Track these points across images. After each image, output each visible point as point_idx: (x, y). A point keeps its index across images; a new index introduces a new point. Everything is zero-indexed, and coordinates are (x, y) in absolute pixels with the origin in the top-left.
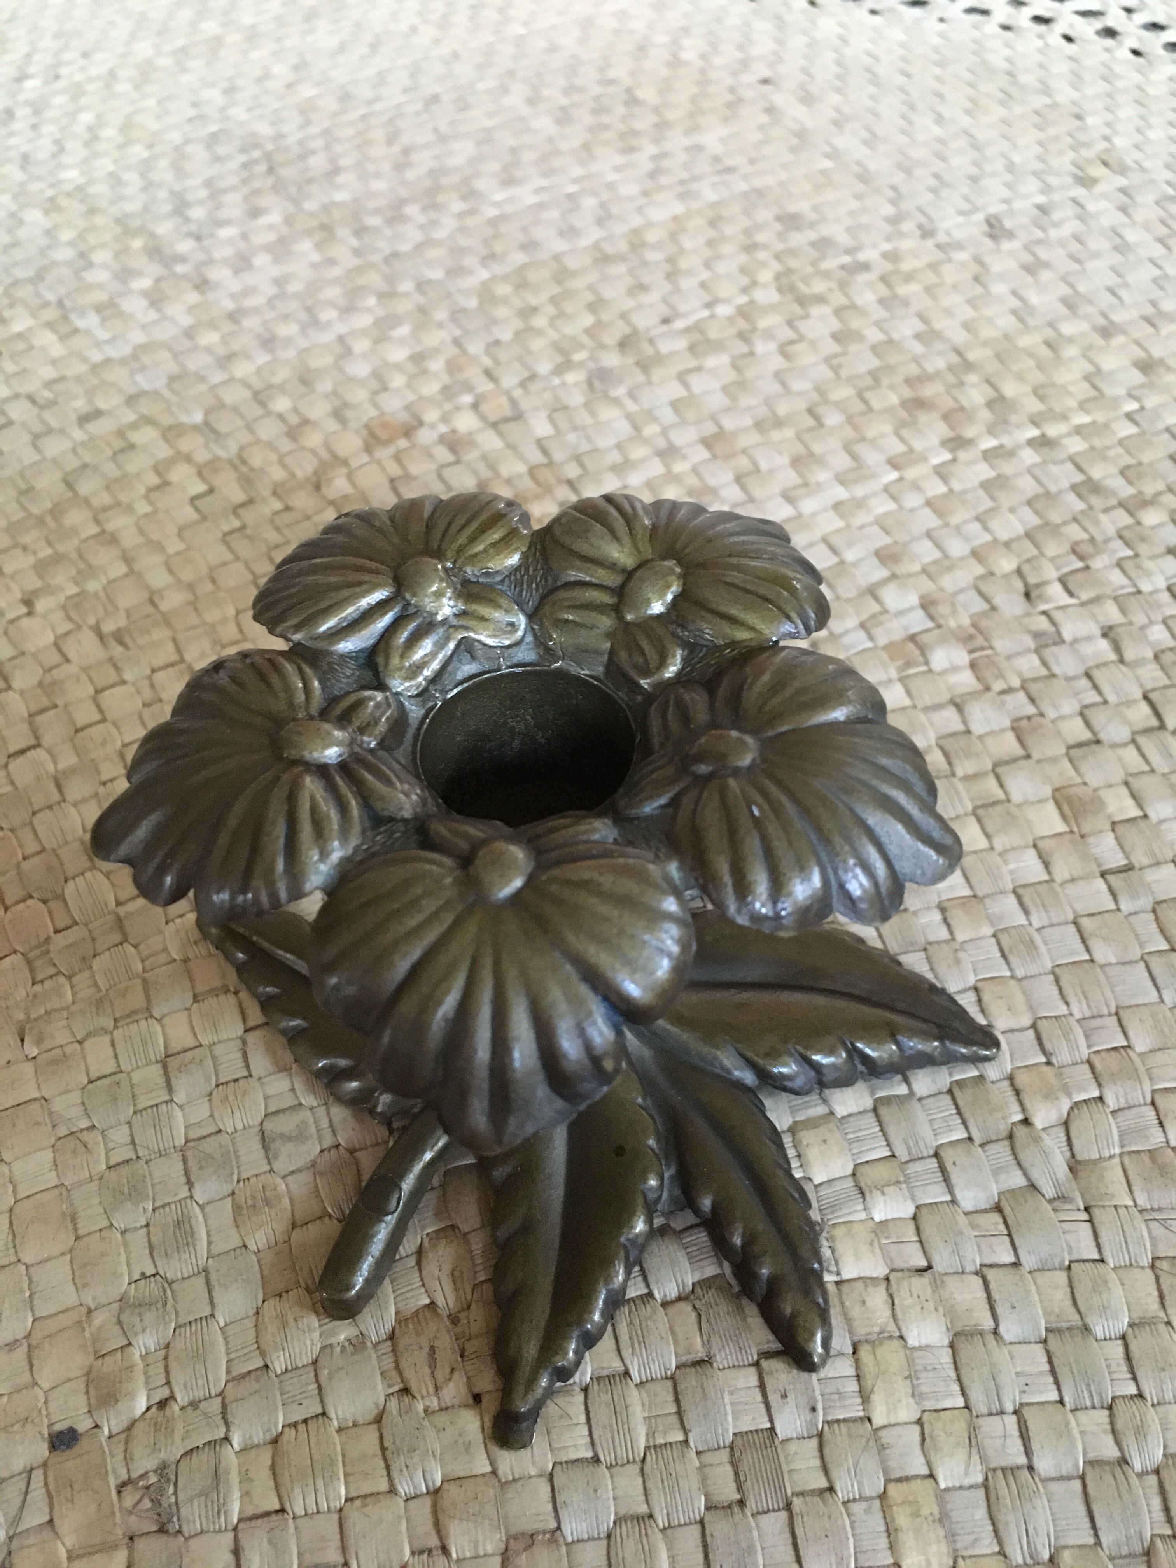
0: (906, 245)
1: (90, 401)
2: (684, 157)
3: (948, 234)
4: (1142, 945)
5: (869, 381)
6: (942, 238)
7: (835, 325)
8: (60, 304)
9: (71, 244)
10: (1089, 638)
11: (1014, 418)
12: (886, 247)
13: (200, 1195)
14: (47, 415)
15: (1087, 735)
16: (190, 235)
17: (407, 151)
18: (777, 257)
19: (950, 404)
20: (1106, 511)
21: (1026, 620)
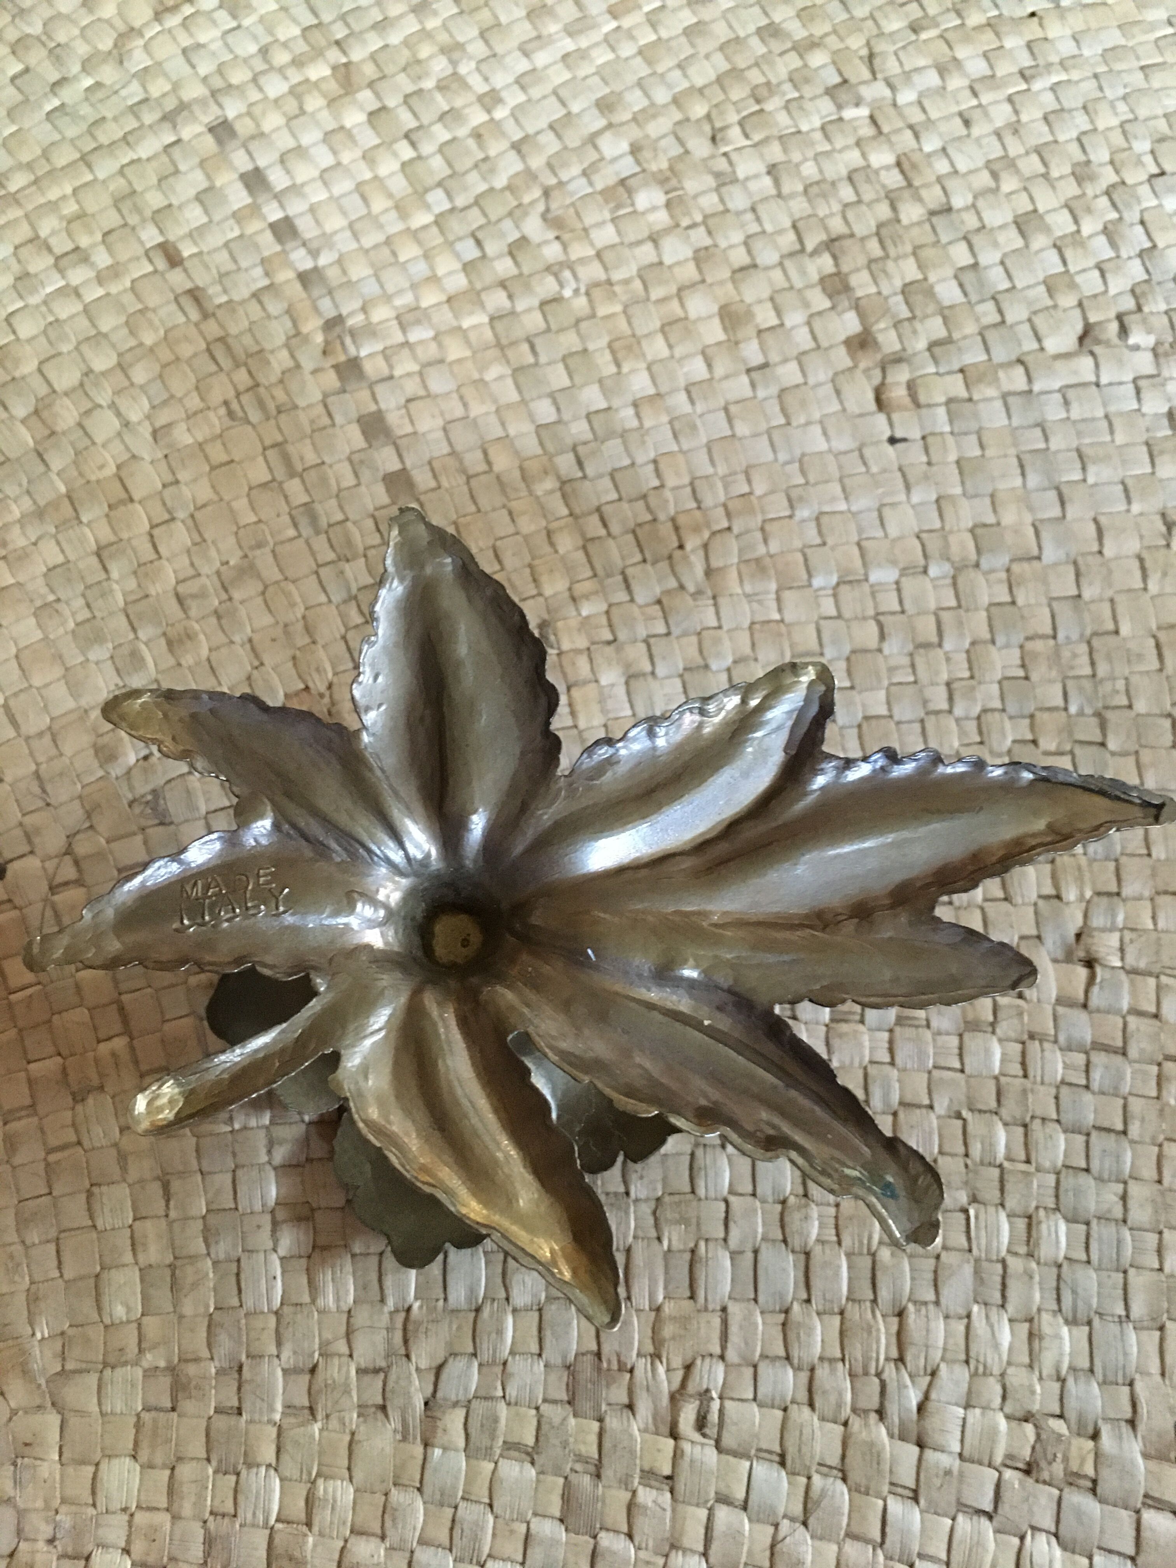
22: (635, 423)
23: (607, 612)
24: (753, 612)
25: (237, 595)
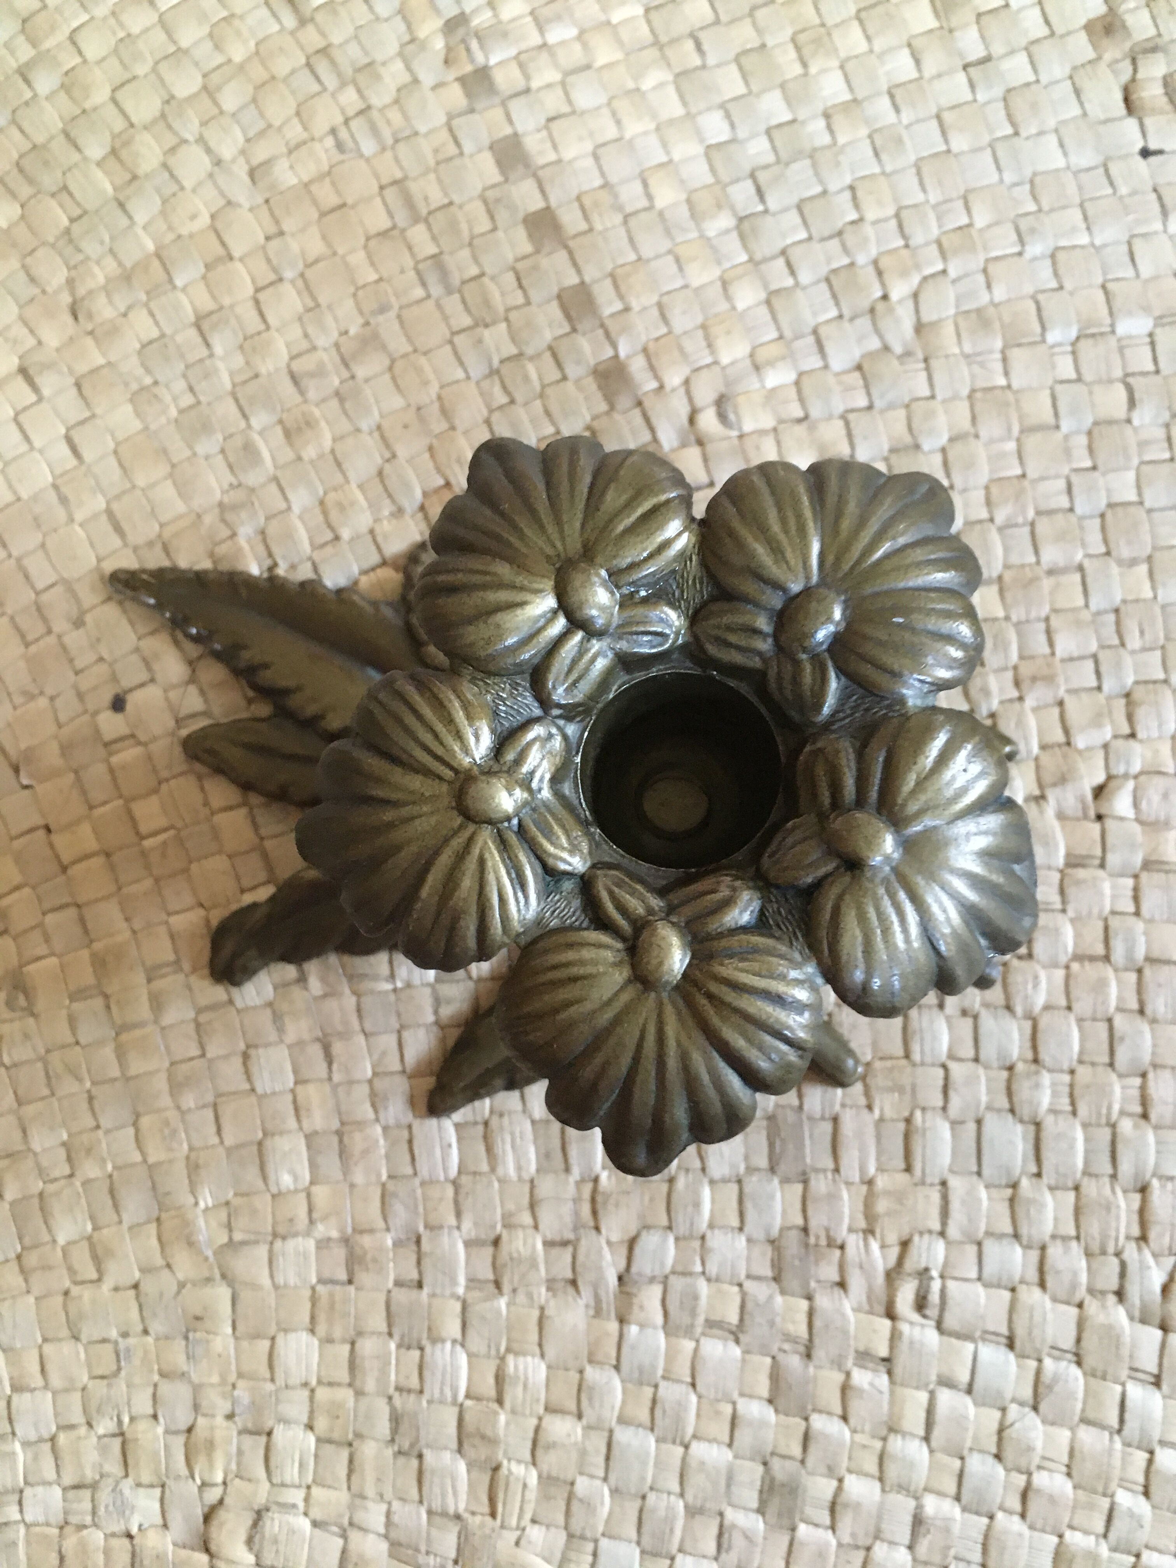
22: (826, 139)
23: (797, 383)
24: (973, 377)
25: (361, 372)
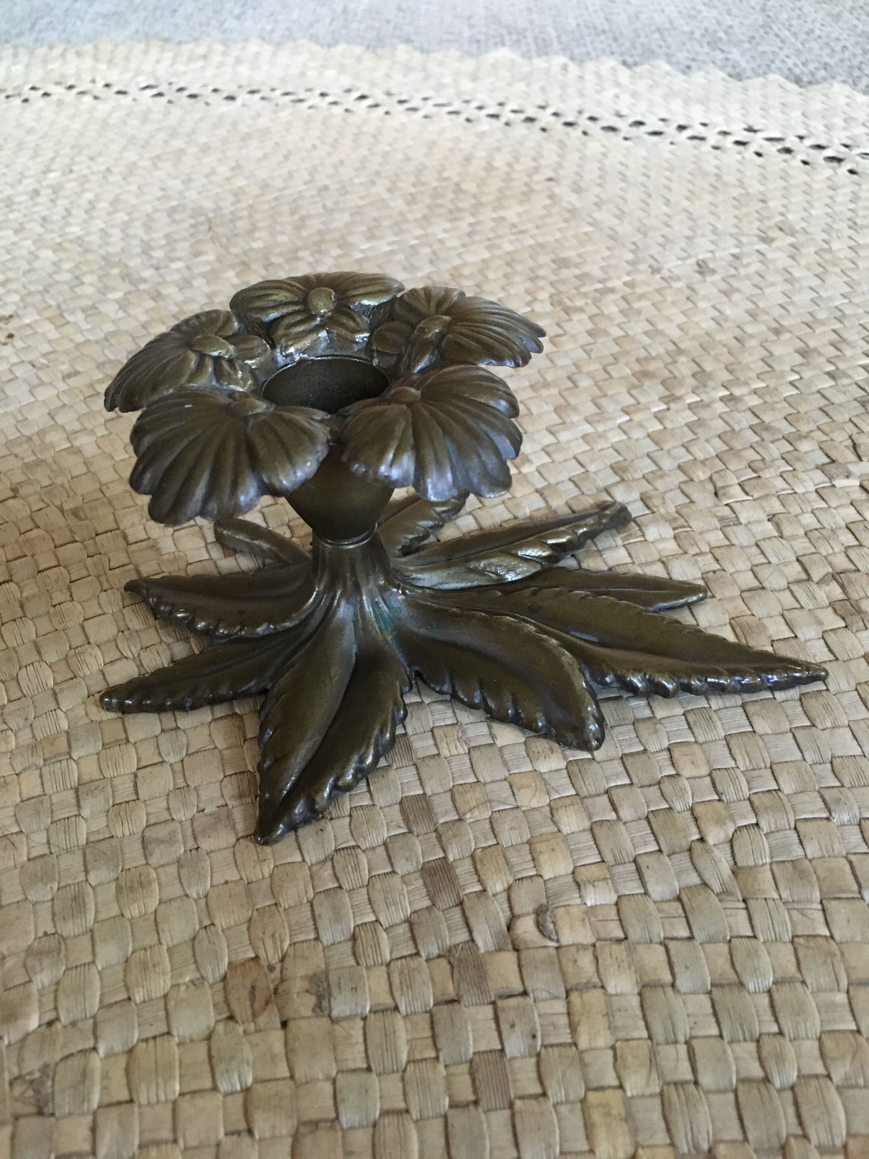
0: (640, 278)
1: (72, 366)
2: (492, 224)
3: (670, 271)
4: (790, 722)
5: (612, 360)
6: (666, 273)
7: (590, 326)
8: (59, 306)
9: (70, 271)
10: (758, 522)
11: (710, 384)
12: (627, 279)
13: (93, 879)
14: (41, 374)
15: (756, 584)
16: (152, 266)
17: (303, 219)
18: (552, 284)
19: (667, 374)
20: (772, 442)
21: (715, 510)
24: (794, 924)
